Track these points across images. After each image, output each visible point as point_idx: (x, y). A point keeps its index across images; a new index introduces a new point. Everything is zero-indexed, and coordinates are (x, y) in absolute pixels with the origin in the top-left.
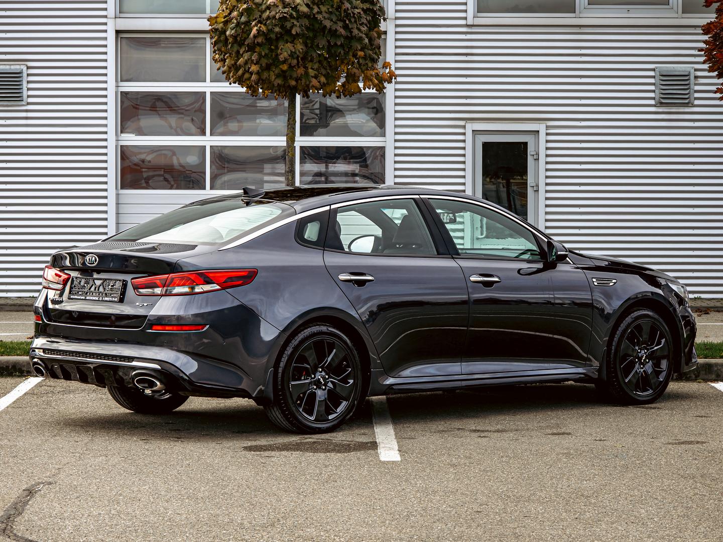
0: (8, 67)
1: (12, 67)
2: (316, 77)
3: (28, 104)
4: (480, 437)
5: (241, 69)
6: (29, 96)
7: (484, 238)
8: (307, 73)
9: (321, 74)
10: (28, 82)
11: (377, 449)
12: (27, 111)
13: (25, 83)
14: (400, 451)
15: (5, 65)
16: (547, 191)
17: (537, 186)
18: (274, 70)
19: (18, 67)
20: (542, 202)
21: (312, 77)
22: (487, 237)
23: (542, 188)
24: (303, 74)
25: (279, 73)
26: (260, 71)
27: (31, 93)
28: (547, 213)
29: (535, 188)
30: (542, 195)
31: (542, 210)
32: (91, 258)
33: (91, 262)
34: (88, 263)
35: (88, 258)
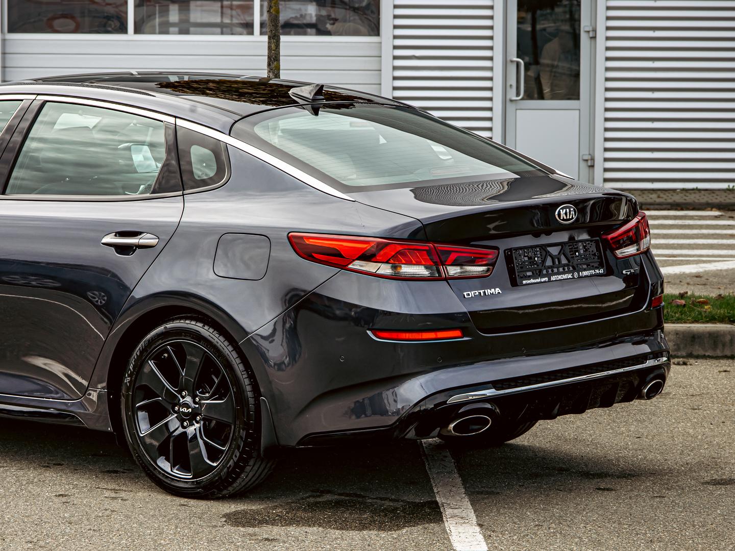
4: (599, 489)
7: (520, 99)
11: (442, 521)
14: (480, 525)
16: (608, 39)
17: (595, 31)
20: (601, 53)
22: (525, 98)
23: (601, 33)
28: (607, 69)
29: (591, 34)
30: (601, 43)
31: (601, 64)
32: (568, 210)
33: (568, 218)
34: (561, 220)
35: (561, 210)
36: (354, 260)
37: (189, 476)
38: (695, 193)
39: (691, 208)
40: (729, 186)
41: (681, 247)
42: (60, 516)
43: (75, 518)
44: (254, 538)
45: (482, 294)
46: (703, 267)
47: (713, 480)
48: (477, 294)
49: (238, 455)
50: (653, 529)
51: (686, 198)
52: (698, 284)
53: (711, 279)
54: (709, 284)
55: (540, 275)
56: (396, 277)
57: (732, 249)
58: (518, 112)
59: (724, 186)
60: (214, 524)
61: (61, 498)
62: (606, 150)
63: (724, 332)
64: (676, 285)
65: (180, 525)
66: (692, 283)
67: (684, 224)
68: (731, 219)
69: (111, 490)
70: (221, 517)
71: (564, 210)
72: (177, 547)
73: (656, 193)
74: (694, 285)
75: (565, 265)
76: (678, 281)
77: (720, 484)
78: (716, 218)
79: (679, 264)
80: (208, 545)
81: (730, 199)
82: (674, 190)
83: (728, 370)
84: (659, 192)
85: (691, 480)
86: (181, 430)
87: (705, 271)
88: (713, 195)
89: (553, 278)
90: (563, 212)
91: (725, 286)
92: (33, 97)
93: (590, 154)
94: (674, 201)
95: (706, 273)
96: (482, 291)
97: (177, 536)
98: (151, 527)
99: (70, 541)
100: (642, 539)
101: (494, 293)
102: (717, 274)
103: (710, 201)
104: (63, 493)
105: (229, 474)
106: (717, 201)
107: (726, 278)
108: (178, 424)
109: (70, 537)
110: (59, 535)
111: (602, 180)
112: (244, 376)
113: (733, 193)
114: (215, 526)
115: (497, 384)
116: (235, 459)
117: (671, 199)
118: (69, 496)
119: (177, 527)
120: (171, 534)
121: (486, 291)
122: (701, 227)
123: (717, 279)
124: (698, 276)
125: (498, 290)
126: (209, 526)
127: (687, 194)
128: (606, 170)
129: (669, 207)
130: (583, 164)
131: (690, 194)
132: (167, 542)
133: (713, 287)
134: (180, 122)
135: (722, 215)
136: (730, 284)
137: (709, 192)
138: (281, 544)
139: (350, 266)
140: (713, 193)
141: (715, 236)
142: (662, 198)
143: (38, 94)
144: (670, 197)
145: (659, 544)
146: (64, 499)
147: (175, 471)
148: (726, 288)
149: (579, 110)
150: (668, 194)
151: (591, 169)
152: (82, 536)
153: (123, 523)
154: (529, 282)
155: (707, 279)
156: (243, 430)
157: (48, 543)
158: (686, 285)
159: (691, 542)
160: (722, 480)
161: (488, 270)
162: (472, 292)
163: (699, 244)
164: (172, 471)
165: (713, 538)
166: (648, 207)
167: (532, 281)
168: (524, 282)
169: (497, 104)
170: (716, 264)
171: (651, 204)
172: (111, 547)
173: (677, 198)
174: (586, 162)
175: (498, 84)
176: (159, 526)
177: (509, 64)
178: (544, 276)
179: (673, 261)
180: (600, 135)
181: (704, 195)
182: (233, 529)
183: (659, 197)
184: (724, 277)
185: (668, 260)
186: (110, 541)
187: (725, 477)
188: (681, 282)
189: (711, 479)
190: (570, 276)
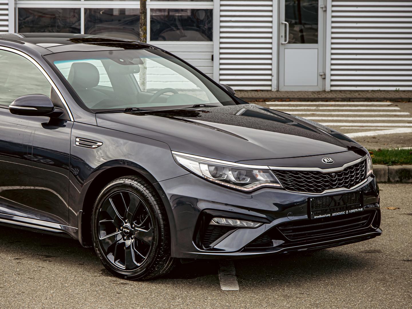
7: (287, 43)
16: (333, 11)
17: (326, 7)
20: (329, 19)
22: (289, 42)
23: (329, 9)
28: (333, 27)
29: (324, 9)
30: (329, 14)
31: (329, 25)
38: (378, 92)
39: (376, 101)
40: (396, 89)
41: (368, 121)
42: (14, 271)
43: (22, 272)
44: (115, 282)
46: (377, 133)
47: (365, 250)
50: (329, 278)
51: (373, 95)
52: (373, 142)
53: (381, 139)
54: (379, 142)
57: (394, 123)
58: (286, 50)
59: (394, 89)
60: (95, 275)
61: (16, 260)
62: (332, 70)
63: (381, 169)
64: (362, 143)
65: (77, 276)
66: (370, 141)
67: (371, 109)
68: (396, 106)
69: (44, 255)
70: (100, 271)
72: (73, 288)
73: (358, 93)
74: (371, 142)
76: (363, 141)
77: (369, 253)
78: (389, 106)
79: (366, 131)
80: (90, 286)
81: (396, 96)
82: (367, 91)
83: (382, 189)
84: (360, 92)
85: (354, 251)
87: (378, 135)
88: (388, 93)
91: (387, 143)
93: (323, 72)
94: (367, 97)
95: (379, 136)
97: (75, 282)
98: (62, 277)
99: (17, 285)
100: (323, 284)
102: (384, 137)
103: (386, 97)
104: (18, 257)
106: (390, 97)
107: (389, 139)
109: (18, 282)
110: (12, 281)
111: (330, 86)
113: (398, 93)
114: (96, 276)
117: (365, 95)
118: (21, 259)
119: (75, 276)
120: (72, 280)
122: (380, 111)
123: (384, 139)
124: (374, 137)
126: (92, 276)
127: (374, 93)
128: (332, 80)
129: (364, 100)
130: (320, 78)
131: (376, 93)
132: (69, 285)
133: (381, 143)
135: (391, 104)
136: (390, 142)
137: (386, 92)
138: (129, 286)
140: (388, 92)
141: (387, 116)
142: (361, 95)
144: (365, 94)
145: (331, 286)
146: (18, 261)
148: (388, 144)
149: (318, 49)
150: (364, 93)
151: (324, 80)
152: (24, 282)
153: (47, 274)
155: (379, 139)
157: (5, 286)
158: (367, 143)
159: (348, 285)
160: (370, 250)
163: (378, 120)
165: (361, 283)
166: (353, 100)
169: (275, 46)
170: (385, 131)
171: (355, 98)
172: (39, 288)
173: (369, 95)
174: (321, 76)
175: (275, 35)
176: (66, 276)
177: (281, 25)
179: (362, 129)
180: (328, 62)
181: (383, 94)
182: (105, 278)
183: (359, 95)
184: (388, 138)
185: (360, 129)
186: (39, 284)
187: (372, 249)
188: (364, 141)
189: (364, 250)
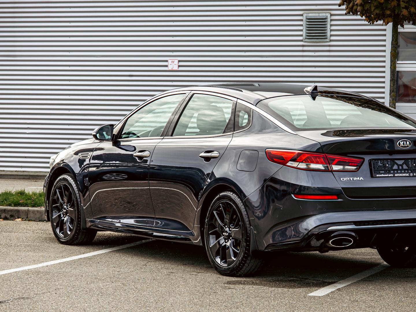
0: (317, 15)
1: (321, 15)
2: (406, 8)
3: (331, 41)
5: (351, 3)
6: (331, 36)
8: (399, 5)
9: (411, 5)
10: (331, 25)
12: (330, 46)
13: (328, 26)
15: (315, 13)
18: (374, 2)
19: (324, 14)
21: (403, 8)
24: (396, 5)
25: (377, 5)
26: (363, 3)
27: (333, 33)
32: (405, 142)
33: (405, 146)
34: (401, 147)
35: (401, 142)
36: (289, 161)
37: (225, 265)
45: (351, 180)
48: (349, 179)
49: (243, 254)
55: (389, 173)
56: (308, 170)
71: (403, 142)
75: (405, 170)
86: (225, 244)
89: (396, 175)
90: (402, 143)
92: (189, 92)
96: (351, 179)
101: (359, 180)
105: (240, 263)
108: (224, 240)
112: (246, 217)
115: (356, 223)
116: (242, 257)
121: (354, 178)
125: (361, 178)
134: (239, 101)
139: (288, 164)
143: (192, 90)
147: (222, 263)
154: (380, 176)
156: (245, 243)
161: (356, 169)
162: (346, 178)
164: (221, 263)
167: (383, 175)
168: (378, 176)
178: (391, 173)
190: (407, 175)
